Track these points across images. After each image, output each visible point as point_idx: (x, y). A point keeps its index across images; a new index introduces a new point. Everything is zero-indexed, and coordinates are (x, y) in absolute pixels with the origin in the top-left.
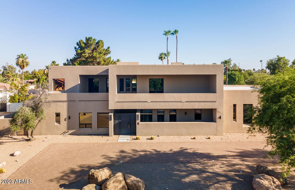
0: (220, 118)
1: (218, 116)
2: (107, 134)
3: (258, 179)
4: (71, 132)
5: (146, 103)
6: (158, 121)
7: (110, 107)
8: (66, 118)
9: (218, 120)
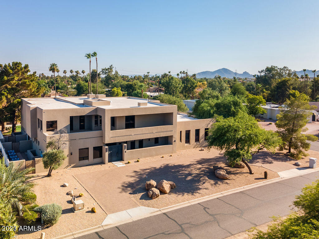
0: (175, 141)
1: (174, 140)
2: (103, 163)
3: (218, 172)
4: (72, 165)
5: (131, 136)
6: (139, 148)
7: (107, 142)
8: (68, 155)
9: (174, 143)
